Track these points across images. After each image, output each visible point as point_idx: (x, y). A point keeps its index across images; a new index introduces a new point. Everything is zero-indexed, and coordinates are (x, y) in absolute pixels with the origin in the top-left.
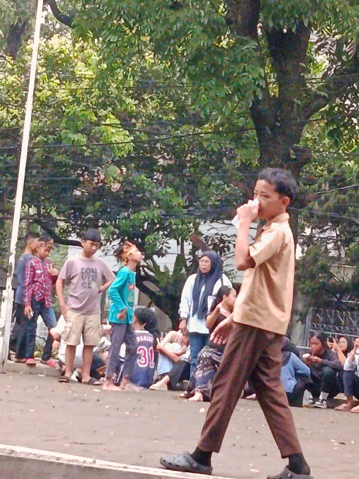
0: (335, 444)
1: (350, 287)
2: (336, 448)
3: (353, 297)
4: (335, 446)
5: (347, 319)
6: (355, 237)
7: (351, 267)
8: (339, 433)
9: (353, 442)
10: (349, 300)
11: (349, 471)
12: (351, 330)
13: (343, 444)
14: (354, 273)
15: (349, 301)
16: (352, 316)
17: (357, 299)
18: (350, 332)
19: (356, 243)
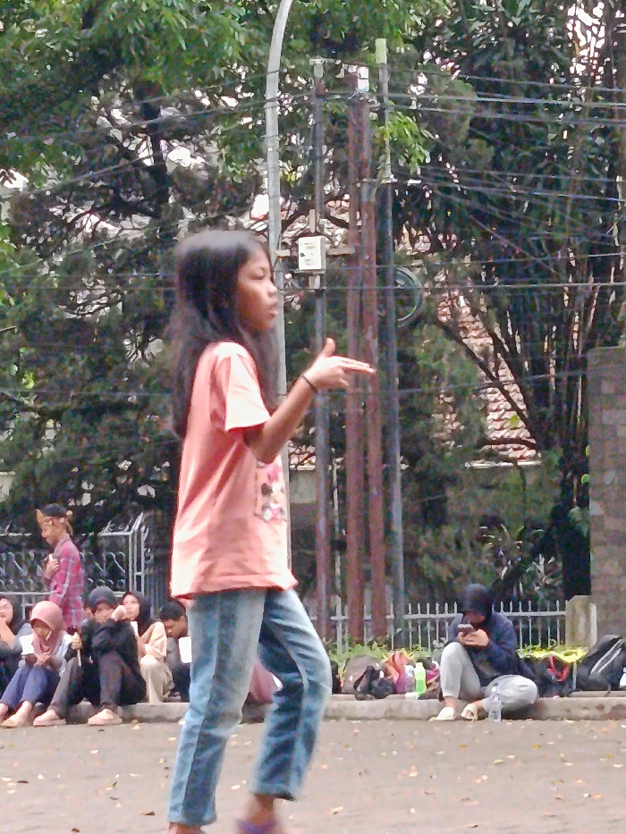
0: (10, 785)
1: (9, 509)
2: (12, 792)
3: (15, 526)
4: (10, 789)
5: (10, 565)
6: (7, 422)
7: (6, 473)
8: (16, 764)
9: (41, 777)
10: (10, 531)
11: (38, 827)
12: (19, 584)
13: (25, 782)
14: (13, 484)
15: (11, 534)
16: (18, 559)
17: (23, 529)
18: (17, 587)
19: (11, 431)
